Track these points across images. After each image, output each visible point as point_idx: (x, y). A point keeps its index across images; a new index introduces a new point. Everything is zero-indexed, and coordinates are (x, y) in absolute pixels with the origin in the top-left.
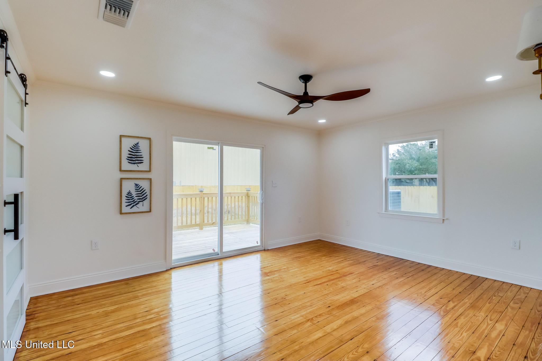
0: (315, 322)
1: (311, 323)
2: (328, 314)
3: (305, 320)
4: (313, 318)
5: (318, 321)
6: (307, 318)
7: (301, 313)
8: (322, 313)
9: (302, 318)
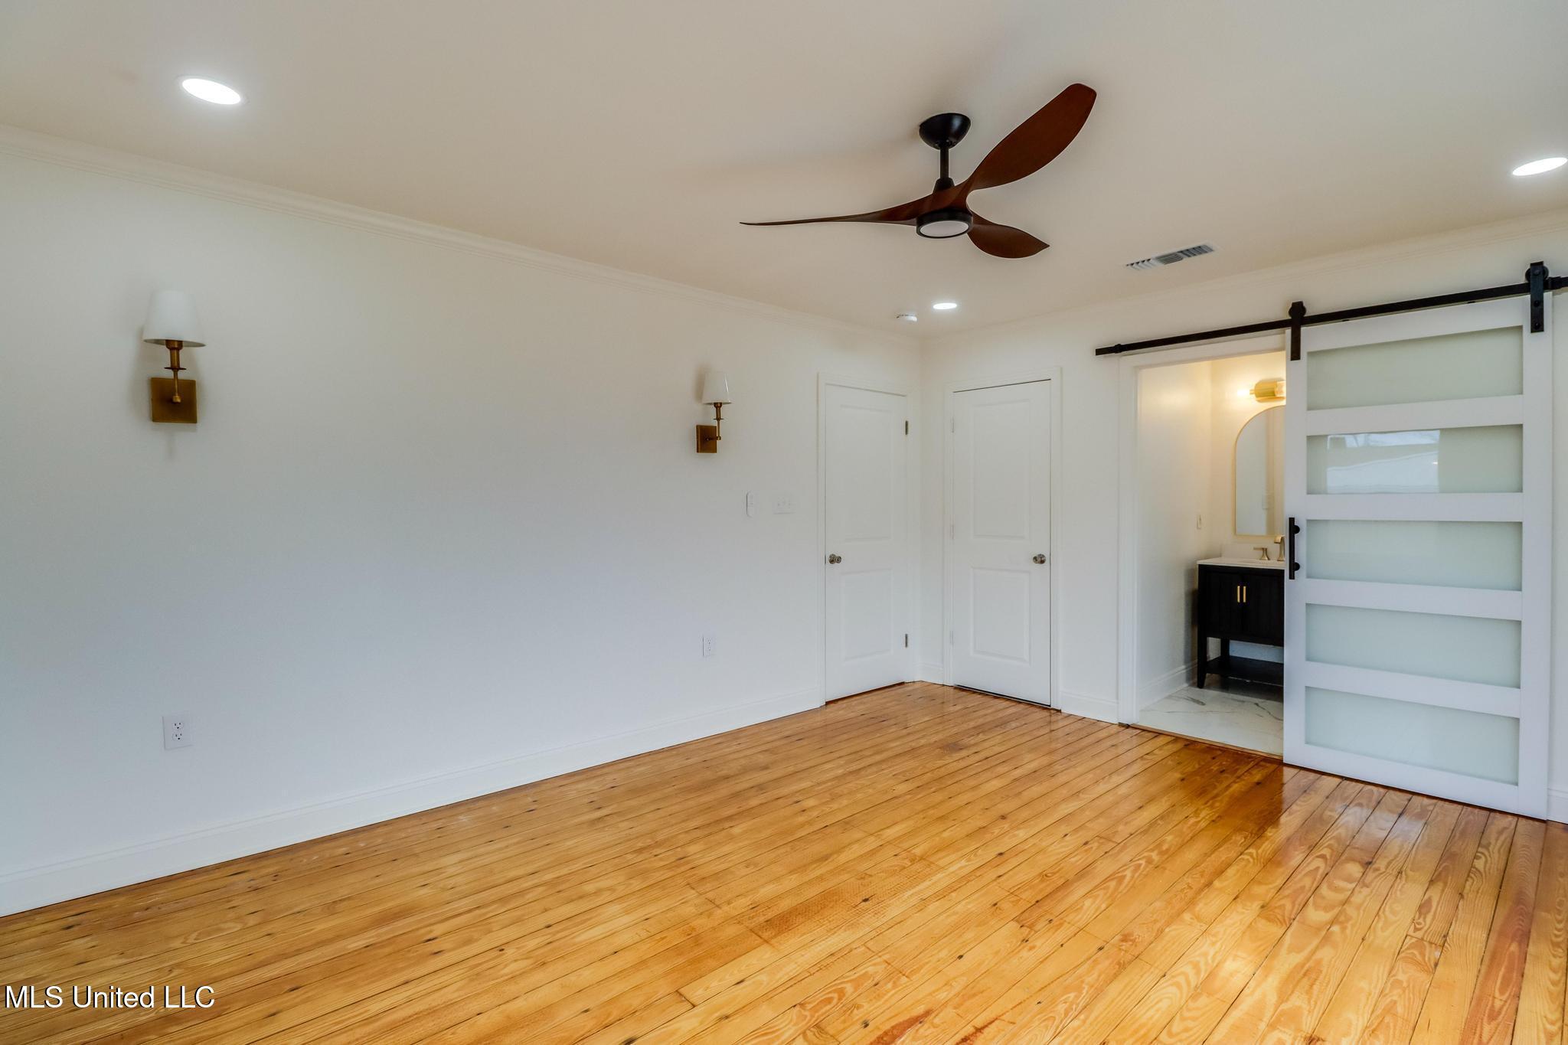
0: (904, 854)
1: (913, 852)
2: (871, 876)
3: (932, 859)
4: (910, 864)
5: (898, 857)
6: (927, 863)
7: (946, 876)
8: (886, 878)
9: (941, 863)
